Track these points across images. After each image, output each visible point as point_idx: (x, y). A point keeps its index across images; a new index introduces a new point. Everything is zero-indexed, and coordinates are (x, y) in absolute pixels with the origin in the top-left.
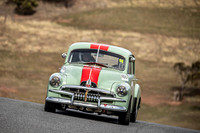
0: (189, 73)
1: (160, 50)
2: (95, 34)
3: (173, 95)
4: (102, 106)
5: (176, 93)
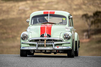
2: (27, 4)
4: (56, 48)
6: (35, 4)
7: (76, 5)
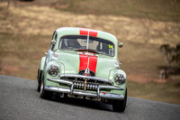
0: (174, 53)
1: (148, 33)
2: (89, 19)
3: (159, 73)
5: (162, 71)
6: (100, 21)
7: (155, 30)
